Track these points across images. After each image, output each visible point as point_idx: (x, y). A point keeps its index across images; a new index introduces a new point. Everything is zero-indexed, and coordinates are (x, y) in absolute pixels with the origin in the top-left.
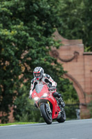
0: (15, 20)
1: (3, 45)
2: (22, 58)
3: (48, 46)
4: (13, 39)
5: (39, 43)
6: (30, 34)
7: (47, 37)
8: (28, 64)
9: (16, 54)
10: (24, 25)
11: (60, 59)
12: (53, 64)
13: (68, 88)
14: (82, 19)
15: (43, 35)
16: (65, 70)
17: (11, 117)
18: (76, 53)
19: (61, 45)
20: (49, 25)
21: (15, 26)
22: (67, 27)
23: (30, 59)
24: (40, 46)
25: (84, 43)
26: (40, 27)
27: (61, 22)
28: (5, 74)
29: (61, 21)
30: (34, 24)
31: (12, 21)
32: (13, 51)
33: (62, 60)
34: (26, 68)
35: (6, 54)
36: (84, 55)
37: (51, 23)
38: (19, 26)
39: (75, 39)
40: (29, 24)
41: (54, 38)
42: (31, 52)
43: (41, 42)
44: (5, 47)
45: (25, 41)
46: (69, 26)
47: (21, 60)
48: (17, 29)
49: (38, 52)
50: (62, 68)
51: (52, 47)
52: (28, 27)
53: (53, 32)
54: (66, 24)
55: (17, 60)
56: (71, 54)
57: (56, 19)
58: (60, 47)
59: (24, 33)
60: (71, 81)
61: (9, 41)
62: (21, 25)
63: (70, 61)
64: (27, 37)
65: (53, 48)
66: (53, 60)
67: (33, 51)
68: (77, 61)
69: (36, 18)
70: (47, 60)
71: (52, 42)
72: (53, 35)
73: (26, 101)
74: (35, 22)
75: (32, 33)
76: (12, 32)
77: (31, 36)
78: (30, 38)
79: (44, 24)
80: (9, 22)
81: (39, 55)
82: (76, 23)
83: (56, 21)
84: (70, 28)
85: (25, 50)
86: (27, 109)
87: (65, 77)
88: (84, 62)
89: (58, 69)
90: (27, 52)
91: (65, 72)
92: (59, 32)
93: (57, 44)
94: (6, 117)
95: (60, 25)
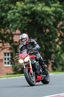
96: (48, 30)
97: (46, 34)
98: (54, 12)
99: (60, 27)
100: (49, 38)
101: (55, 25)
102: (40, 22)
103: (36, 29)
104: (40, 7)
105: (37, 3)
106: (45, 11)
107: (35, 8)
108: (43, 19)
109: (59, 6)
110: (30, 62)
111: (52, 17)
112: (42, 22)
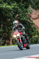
0: (13, 2)
1: (8, 12)
2: (16, 17)
3: (27, 12)
4: (12, 9)
5: (23, 11)
6: (19, 7)
7: (26, 9)
9: (13, 16)
10: (17, 4)
12: (29, 20)
13: (35, 30)
15: (25, 8)
16: (34, 23)
17: (11, 43)
19: (32, 12)
20: (27, 4)
21: (13, 4)
22: (35, 4)
23: (19, 18)
24: (23, 12)
26: (23, 5)
27: (32, 2)
28: (9, 25)
31: (11, 2)
32: (12, 14)
33: (33, 19)
35: (9, 16)
37: (28, 3)
38: (14, 4)
41: (29, 9)
44: (9, 13)
45: (17, 10)
47: (15, 18)
48: (14, 5)
49: (22, 15)
50: (32, 22)
52: (18, 4)
53: (29, 7)
54: (34, 3)
55: (14, 19)
57: (30, 1)
58: (32, 13)
59: (16, 7)
60: (36, 27)
61: (10, 11)
62: (15, 4)
63: (36, 19)
64: (18, 9)
65: (29, 13)
66: (29, 18)
67: (21, 15)
70: (26, 18)
71: (28, 11)
72: (29, 8)
74: (21, 2)
75: (20, 7)
76: (12, 6)
77: (20, 8)
78: (19, 9)
79: (25, 3)
80: (10, 2)
81: (23, 16)
83: (30, 2)
85: (17, 14)
87: (34, 26)
89: (31, 22)
90: (18, 15)
91: (34, 24)
92: (32, 7)
93: (31, 12)
94: (9, 43)
95: (32, 4)
96: (9, 20)
97: (8, 22)
98: (13, 8)
99: (17, 18)
100: (11, 24)
101: (14, 16)
102: (5, 15)
103: (2, 19)
104: (5, 6)
105: (3, 3)
106: (8, 8)
107: (1, 6)
108: (6, 13)
109: (16, 5)
110: (20, 37)
111: (12, 12)
112: (6, 15)
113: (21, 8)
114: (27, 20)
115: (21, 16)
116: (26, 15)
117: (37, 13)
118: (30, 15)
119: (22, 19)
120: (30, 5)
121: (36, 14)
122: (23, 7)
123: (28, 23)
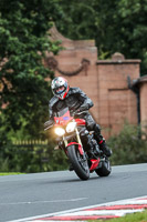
3: (41, 50)
5: (25, 46)
6: (11, 31)
7: (38, 36)
8: (8, 79)
10: (3, 17)
11: (60, 72)
14: (95, 7)
15: (33, 33)
18: (86, 62)
19: (61, 48)
20: (42, 18)
22: (70, 20)
23: (11, 71)
25: (97, 45)
26: (27, 21)
27: (61, 12)
29: (60, 10)
30: (18, 16)
34: (6, 86)
36: (98, 64)
37: (45, 14)
39: (84, 39)
40: (10, 16)
41: (49, 38)
42: (13, 60)
43: (30, 45)
45: (4, 43)
46: (73, 19)
49: (24, 60)
51: (46, 52)
52: (9, 20)
53: (49, 28)
54: (69, 16)
56: (77, 63)
57: (53, 8)
58: (60, 53)
59: (2, 29)
63: (75, 74)
64: (7, 37)
65: (48, 54)
66: (48, 73)
67: (17, 58)
68: (86, 75)
69: (21, 5)
70: (39, 72)
71: (47, 44)
72: (48, 32)
73: (5, 139)
74: (19, 13)
75: (15, 30)
77: (13, 34)
78: (11, 38)
79: (34, 15)
81: (26, 65)
82: (84, 14)
83: (53, 10)
84: (75, 22)
85: (4, 57)
86: (7, 150)
88: (98, 75)
90: (6, 60)
92: (58, 29)
93: (55, 48)
95: (59, 17)
99: (3, 70)
109: (1, 21)
113: (20, 34)
114: (40, 77)
115: (17, 63)
116: (37, 59)
117: (77, 51)
118: (52, 58)
119: (21, 75)
120: (53, 23)
121: (74, 55)
122: (26, 31)
123: (45, 91)
